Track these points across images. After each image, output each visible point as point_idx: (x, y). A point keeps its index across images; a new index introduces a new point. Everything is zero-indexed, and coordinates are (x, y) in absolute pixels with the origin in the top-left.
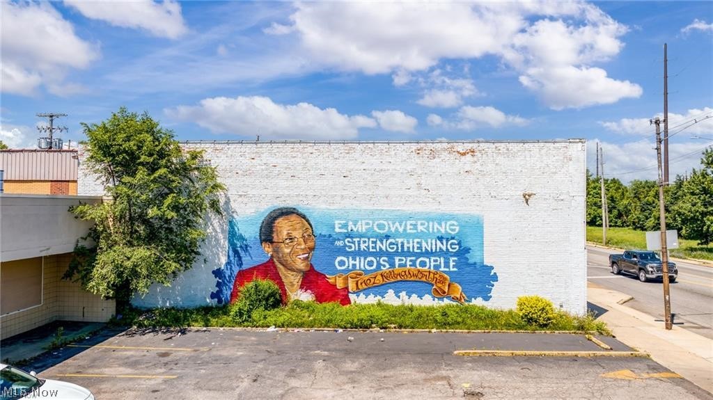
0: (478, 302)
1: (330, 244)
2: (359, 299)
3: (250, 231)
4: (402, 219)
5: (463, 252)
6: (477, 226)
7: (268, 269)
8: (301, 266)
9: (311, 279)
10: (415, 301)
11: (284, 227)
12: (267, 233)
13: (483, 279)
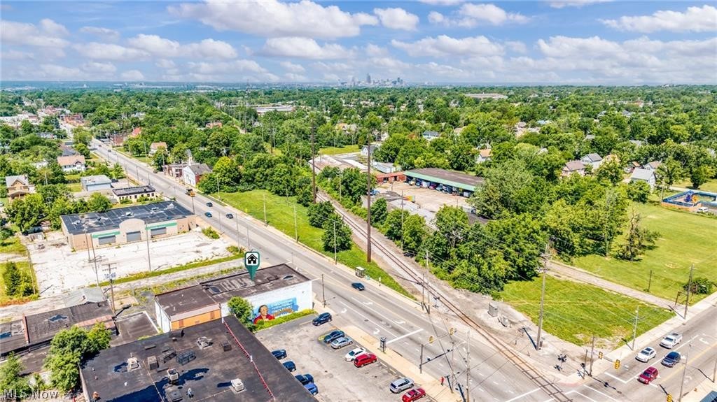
0: (296, 312)
1: (271, 309)
2: (276, 318)
3: (256, 312)
4: (283, 301)
5: (293, 304)
6: (295, 299)
7: (260, 317)
8: (266, 314)
9: (268, 316)
10: (286, 315)
11: (262, 309)
12: (259, 311)
13: (296, 307)
